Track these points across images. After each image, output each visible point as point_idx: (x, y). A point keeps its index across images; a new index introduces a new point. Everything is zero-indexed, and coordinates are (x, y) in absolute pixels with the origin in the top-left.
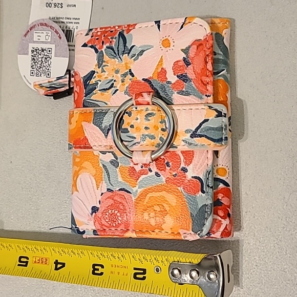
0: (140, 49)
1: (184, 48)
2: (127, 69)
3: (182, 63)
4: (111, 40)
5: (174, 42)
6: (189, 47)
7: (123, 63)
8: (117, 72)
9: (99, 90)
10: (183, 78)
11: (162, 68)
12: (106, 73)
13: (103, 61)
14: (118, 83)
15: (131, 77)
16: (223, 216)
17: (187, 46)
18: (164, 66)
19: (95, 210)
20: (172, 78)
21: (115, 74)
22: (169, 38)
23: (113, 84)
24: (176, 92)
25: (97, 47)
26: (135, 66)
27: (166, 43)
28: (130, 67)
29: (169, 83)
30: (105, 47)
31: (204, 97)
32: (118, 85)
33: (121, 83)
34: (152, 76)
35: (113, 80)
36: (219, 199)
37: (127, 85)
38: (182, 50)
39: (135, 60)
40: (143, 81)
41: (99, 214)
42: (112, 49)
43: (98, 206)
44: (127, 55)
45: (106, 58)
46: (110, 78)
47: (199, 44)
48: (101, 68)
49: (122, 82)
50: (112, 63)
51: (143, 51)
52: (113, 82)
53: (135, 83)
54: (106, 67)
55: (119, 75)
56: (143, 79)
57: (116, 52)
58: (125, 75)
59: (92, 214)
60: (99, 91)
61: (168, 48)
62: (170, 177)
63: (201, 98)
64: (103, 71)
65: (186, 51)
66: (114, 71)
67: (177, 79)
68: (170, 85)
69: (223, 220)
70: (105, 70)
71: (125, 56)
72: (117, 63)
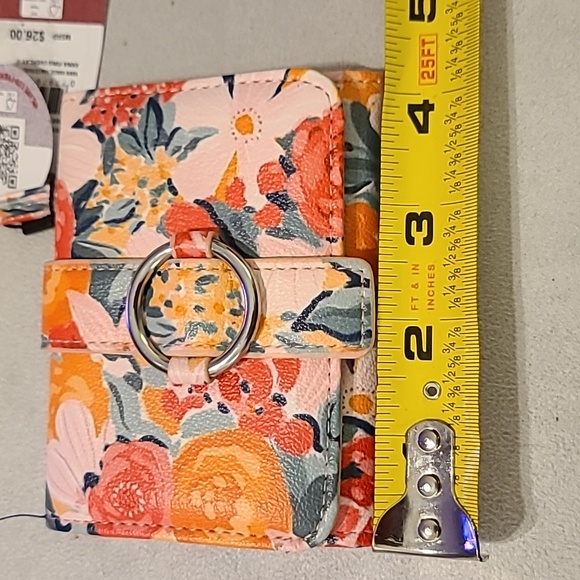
0: (192, 136)
1: (282, 136)
2: (162, 177)
3: (277, 169)
4: (131, 115)
5: (261, 123)
6: (293, 133)
7: (156, 165)
8: (142, 183)
9: (106, 222)
10: (279, 200)
11: (236, 179)
12: (120, 187)
13: (114, 161)
14: (145, 208)
15: (171, 196)
16: (363, 500)
17: (288, 131)
18: (239, 175)
19: (90, 480)
20: (256, 200)
21: (137, 189)
22: (251, 114)
23: (133, 210)
24: (263, 231)
25: (103, 130)
26: (179, 173)
27: (244, 125)
28: (169, 174)
29: (250, 210)
30: (118, 129)
31: (323, 241)
32: (143, 213)
33: (149, 208)
34: (214, 194)
35: (133, 200)
36: (354, 463)
37: (162, 213)
38: (278, 140)
39: (179, 159)
40: (196, 206)
41: (99, 490)
42: (134, 134)
43: (98, 472)
44: (163, 147)
45: (120, 153)
46: (128, 197)
47: (313, 128)
48: (109, 176)
49: (154, 206)
50: (132, 164)
51: (196, 141)
52: (133, 205)
53: (179, 209)
54: (120, 173)
55: (146, 191)
56: (196, 201)
57: (142, 141)
58: (158, 191)
59: (84, 490)
60: (104, 225)
61: (248, 136)
62: (248, 414)
63: (317, 245)
64: (114, 181)
65: (285, 142)
66: (136, 181)
67: (266, 201)
68: (252, 216)
69: (362, 509)
70: (118, 179)
71: (160, 150)
72: (143, 164)
